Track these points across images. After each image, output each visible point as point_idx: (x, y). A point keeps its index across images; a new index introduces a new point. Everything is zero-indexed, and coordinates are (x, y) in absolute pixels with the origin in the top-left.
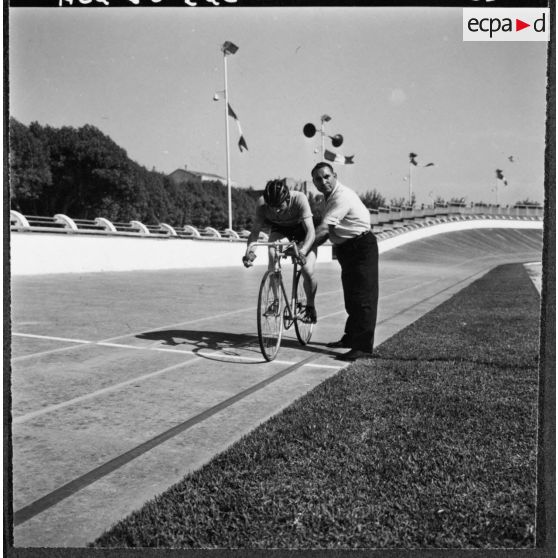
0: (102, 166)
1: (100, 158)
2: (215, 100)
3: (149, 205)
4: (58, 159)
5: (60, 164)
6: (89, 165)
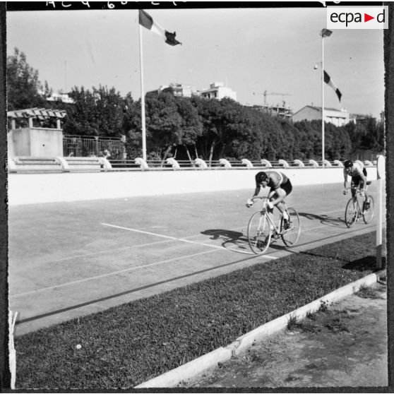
0: (233, 122)
1: (232, 117)
2: (315, 69)
3: (269, 141)
4: (207, 118)
5: (209, 122)
6: (225, 122)
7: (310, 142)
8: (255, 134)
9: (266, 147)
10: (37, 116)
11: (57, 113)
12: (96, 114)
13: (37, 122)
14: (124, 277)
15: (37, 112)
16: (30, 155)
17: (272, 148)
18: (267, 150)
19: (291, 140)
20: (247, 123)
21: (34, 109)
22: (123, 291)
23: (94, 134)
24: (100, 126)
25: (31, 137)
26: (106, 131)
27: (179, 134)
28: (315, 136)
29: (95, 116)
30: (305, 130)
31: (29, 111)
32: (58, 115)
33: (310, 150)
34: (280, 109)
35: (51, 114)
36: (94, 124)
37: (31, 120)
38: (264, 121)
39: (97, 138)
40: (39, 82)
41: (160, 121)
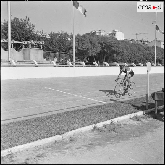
0: (113, 47)
2: (153, 24)
4: (103, 45)
5: (103, 46)
6: (110, 47)
7: (150, 55)
8: (123, 52)
9: (130, 57)
10: (33, 43)
11: (40, 42)
12: (58, 43)
13: (33, 46)
14: (41, 108)
15: (33, 42)
16: (29, 59)
17: (133, 58)
18: (130, 59)
19: (142, 55)
20: (120, 47)
21: (31, 41)
22: (38, 113)
23: (57, 51)
24: (60, 48)
25: (30, 52)
26: (62, 50)
27: (90, 51)
28: (153, 53)
29: (58, 44)
30: (149, 50)
31: (29, 42)
32: (41, 43)
33: (151, 59)
34: (143, 41)
35: (38, 43)
36: (57, 47)
37: (30, 45)
38: (129, 46)
39: (58, 53)
40: (35, 30)
41: (82, 46)
